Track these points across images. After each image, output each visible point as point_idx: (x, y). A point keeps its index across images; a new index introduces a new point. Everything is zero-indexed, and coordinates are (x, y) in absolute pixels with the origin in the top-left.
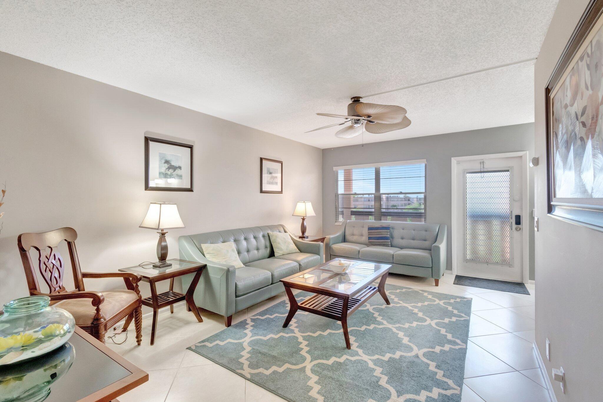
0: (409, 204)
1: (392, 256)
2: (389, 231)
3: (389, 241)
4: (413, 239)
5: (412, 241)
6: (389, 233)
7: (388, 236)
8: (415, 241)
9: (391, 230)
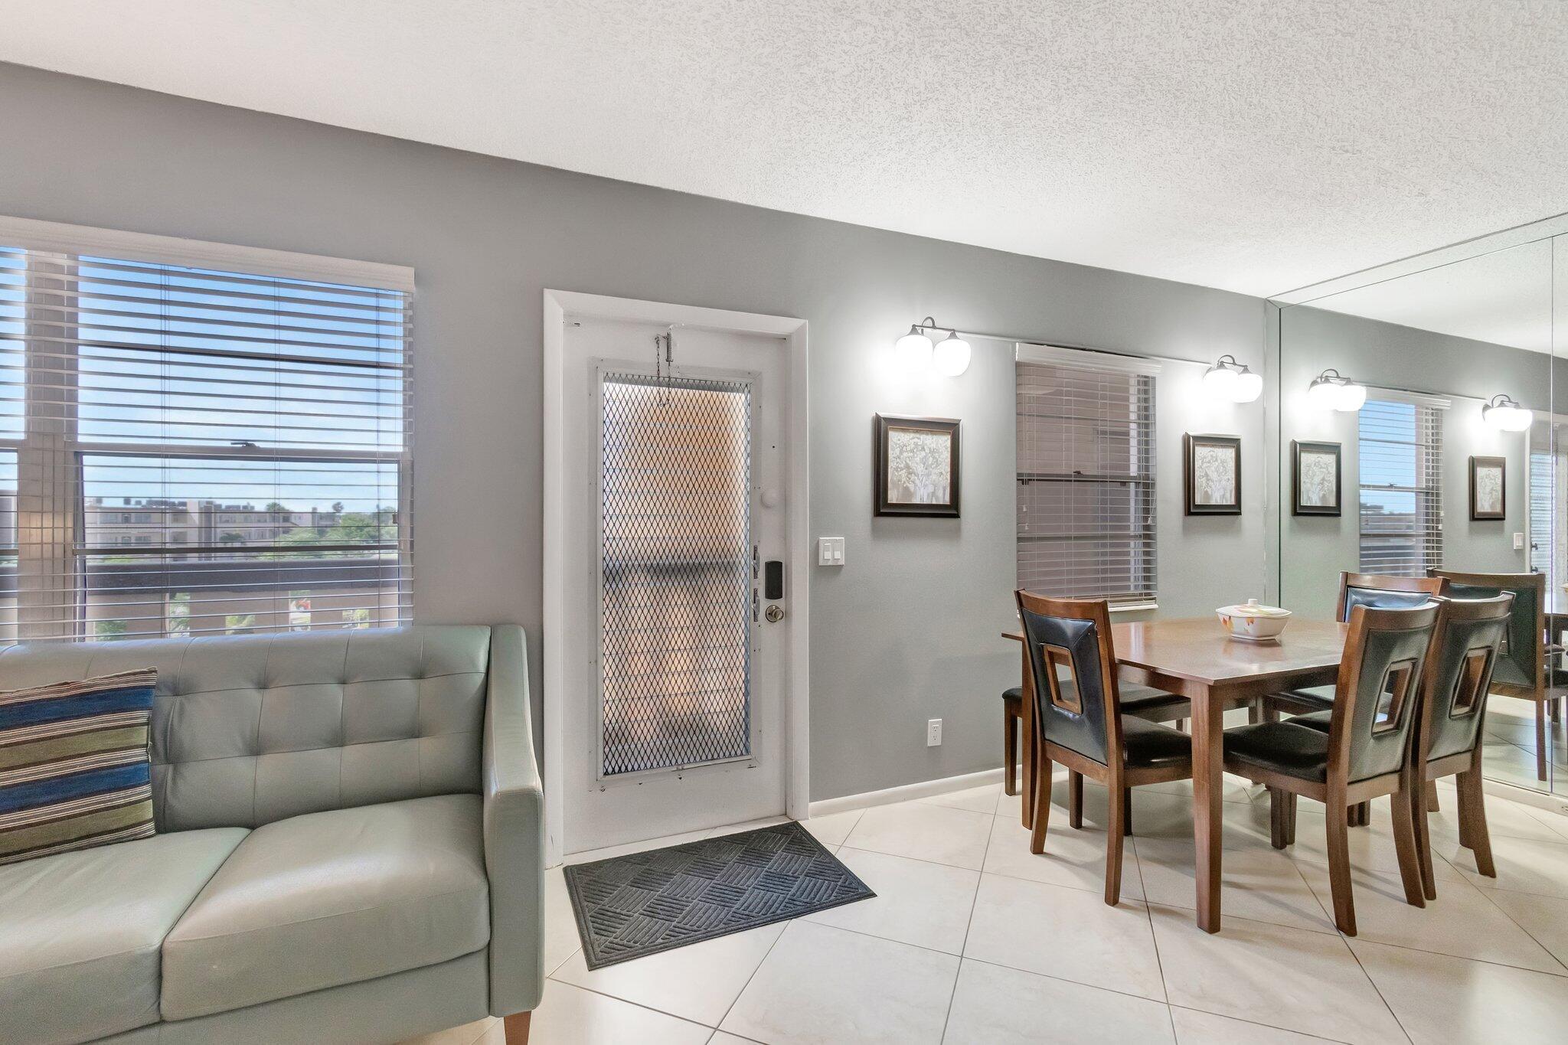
0: (286, 531)
1: (150, 964)
2: (142, 716)
3: (146, 790)
4: (339, 739)
5: (328, 757)
6: (142, 736)
7: (138, 755)
8: (352, 754)
9: (166, 703)
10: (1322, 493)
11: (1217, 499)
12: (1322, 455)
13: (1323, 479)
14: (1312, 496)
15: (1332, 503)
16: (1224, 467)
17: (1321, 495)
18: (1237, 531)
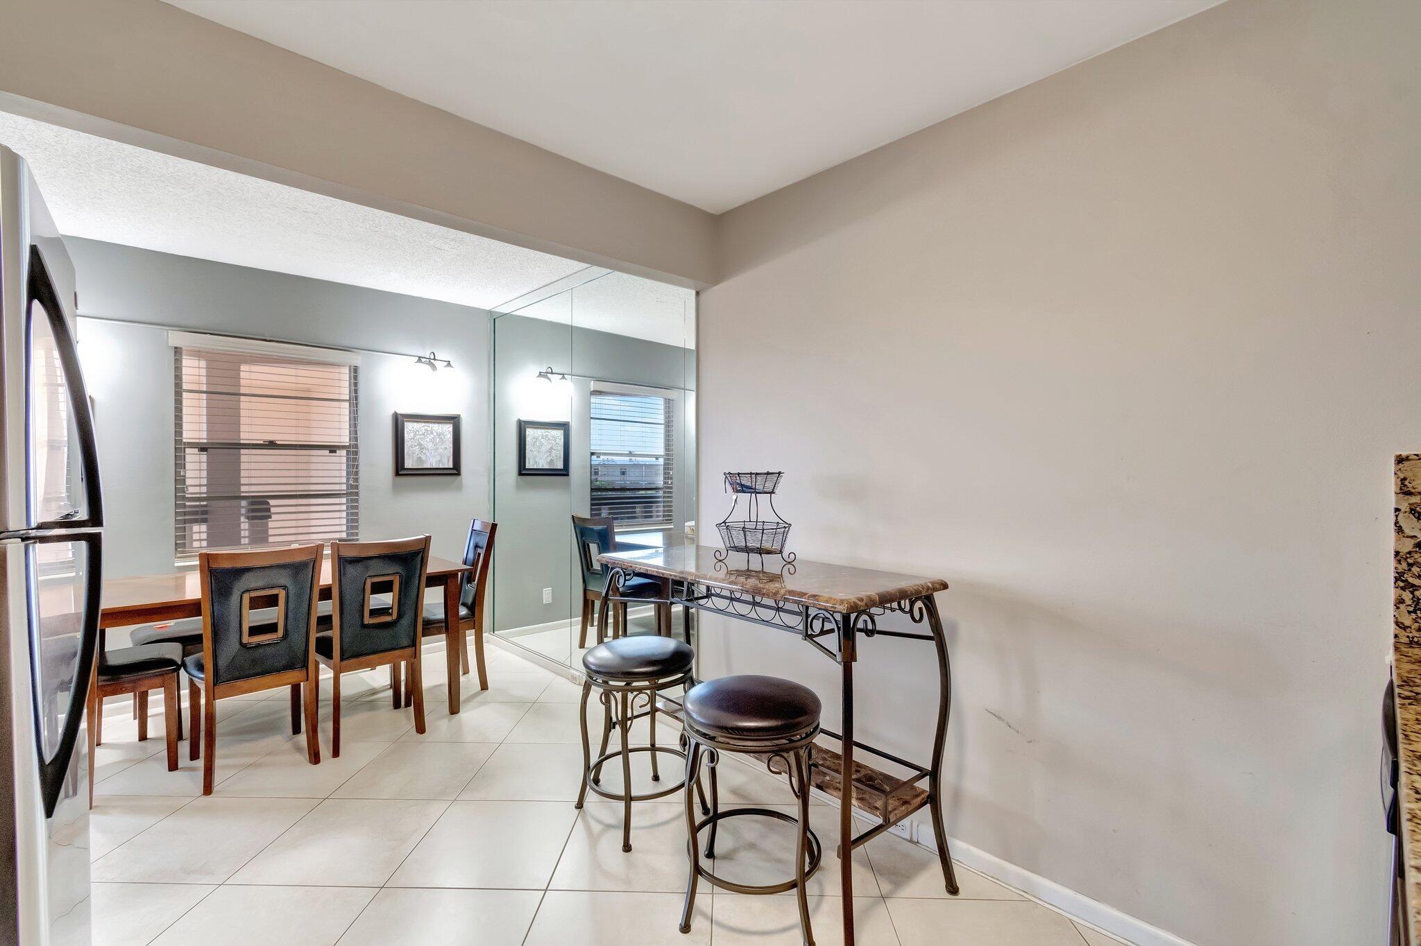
10: (549, 459)
11: (432, 462)
12: (549, 431)
13: (551, 448)
14: (536, 460)
15: (560, 465)
16: (441, 438)
17: (548, 460)
18: (459, 487)
